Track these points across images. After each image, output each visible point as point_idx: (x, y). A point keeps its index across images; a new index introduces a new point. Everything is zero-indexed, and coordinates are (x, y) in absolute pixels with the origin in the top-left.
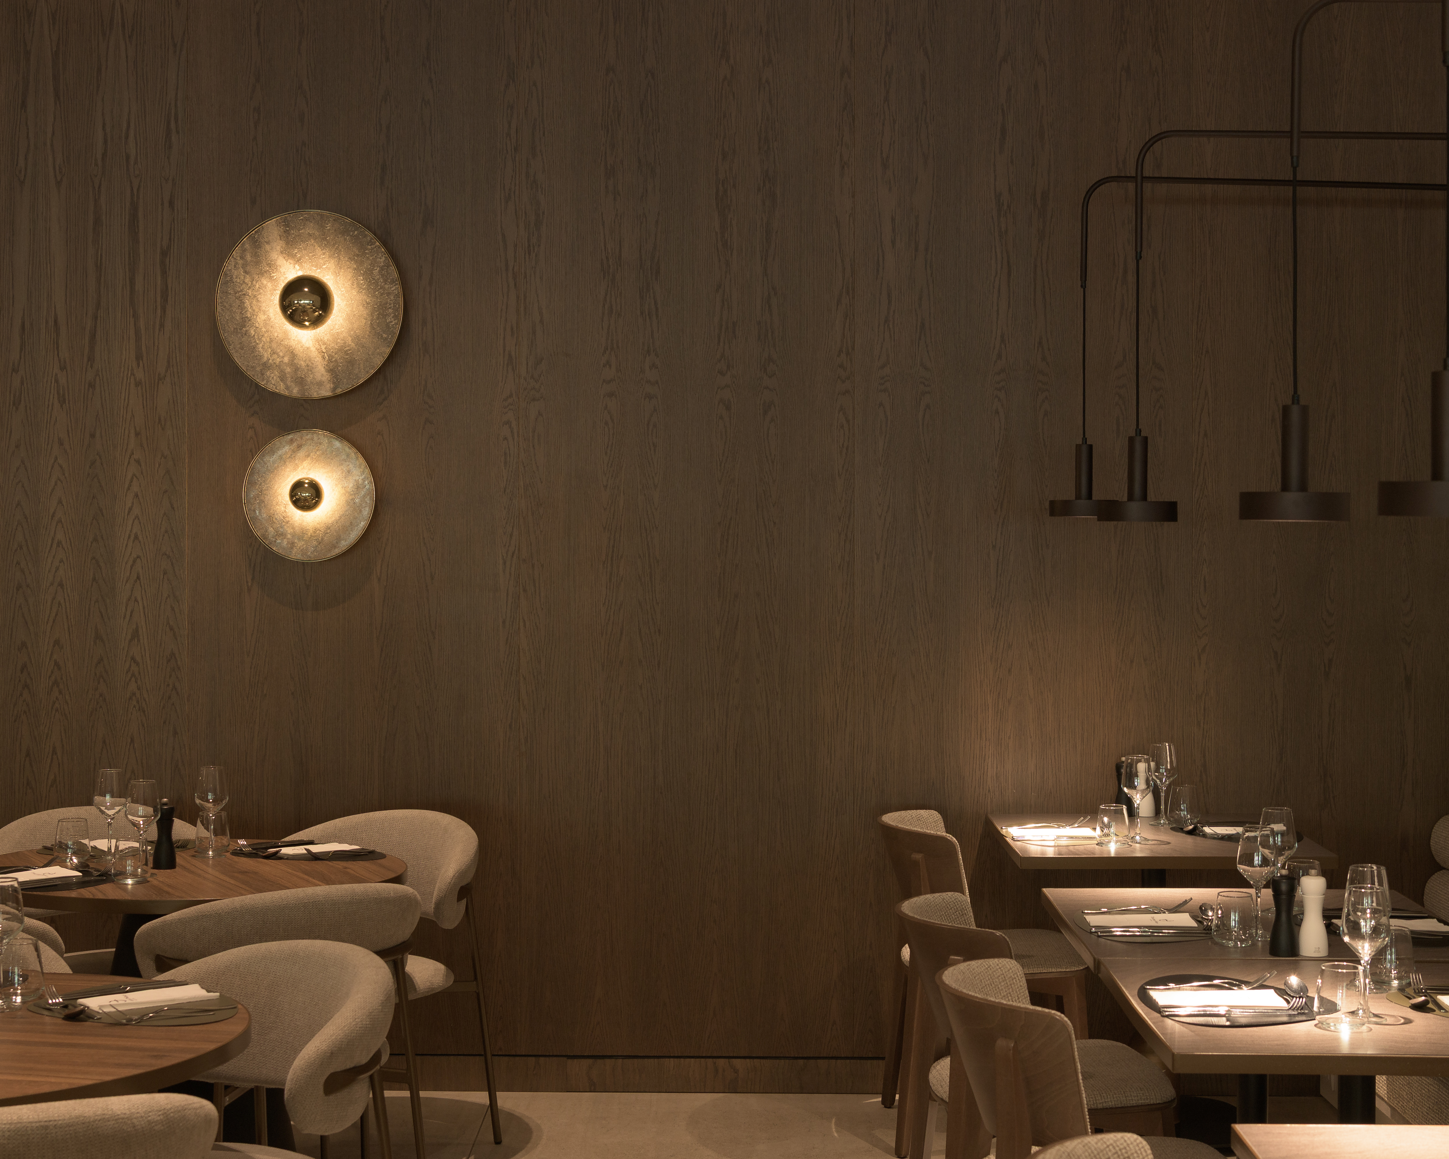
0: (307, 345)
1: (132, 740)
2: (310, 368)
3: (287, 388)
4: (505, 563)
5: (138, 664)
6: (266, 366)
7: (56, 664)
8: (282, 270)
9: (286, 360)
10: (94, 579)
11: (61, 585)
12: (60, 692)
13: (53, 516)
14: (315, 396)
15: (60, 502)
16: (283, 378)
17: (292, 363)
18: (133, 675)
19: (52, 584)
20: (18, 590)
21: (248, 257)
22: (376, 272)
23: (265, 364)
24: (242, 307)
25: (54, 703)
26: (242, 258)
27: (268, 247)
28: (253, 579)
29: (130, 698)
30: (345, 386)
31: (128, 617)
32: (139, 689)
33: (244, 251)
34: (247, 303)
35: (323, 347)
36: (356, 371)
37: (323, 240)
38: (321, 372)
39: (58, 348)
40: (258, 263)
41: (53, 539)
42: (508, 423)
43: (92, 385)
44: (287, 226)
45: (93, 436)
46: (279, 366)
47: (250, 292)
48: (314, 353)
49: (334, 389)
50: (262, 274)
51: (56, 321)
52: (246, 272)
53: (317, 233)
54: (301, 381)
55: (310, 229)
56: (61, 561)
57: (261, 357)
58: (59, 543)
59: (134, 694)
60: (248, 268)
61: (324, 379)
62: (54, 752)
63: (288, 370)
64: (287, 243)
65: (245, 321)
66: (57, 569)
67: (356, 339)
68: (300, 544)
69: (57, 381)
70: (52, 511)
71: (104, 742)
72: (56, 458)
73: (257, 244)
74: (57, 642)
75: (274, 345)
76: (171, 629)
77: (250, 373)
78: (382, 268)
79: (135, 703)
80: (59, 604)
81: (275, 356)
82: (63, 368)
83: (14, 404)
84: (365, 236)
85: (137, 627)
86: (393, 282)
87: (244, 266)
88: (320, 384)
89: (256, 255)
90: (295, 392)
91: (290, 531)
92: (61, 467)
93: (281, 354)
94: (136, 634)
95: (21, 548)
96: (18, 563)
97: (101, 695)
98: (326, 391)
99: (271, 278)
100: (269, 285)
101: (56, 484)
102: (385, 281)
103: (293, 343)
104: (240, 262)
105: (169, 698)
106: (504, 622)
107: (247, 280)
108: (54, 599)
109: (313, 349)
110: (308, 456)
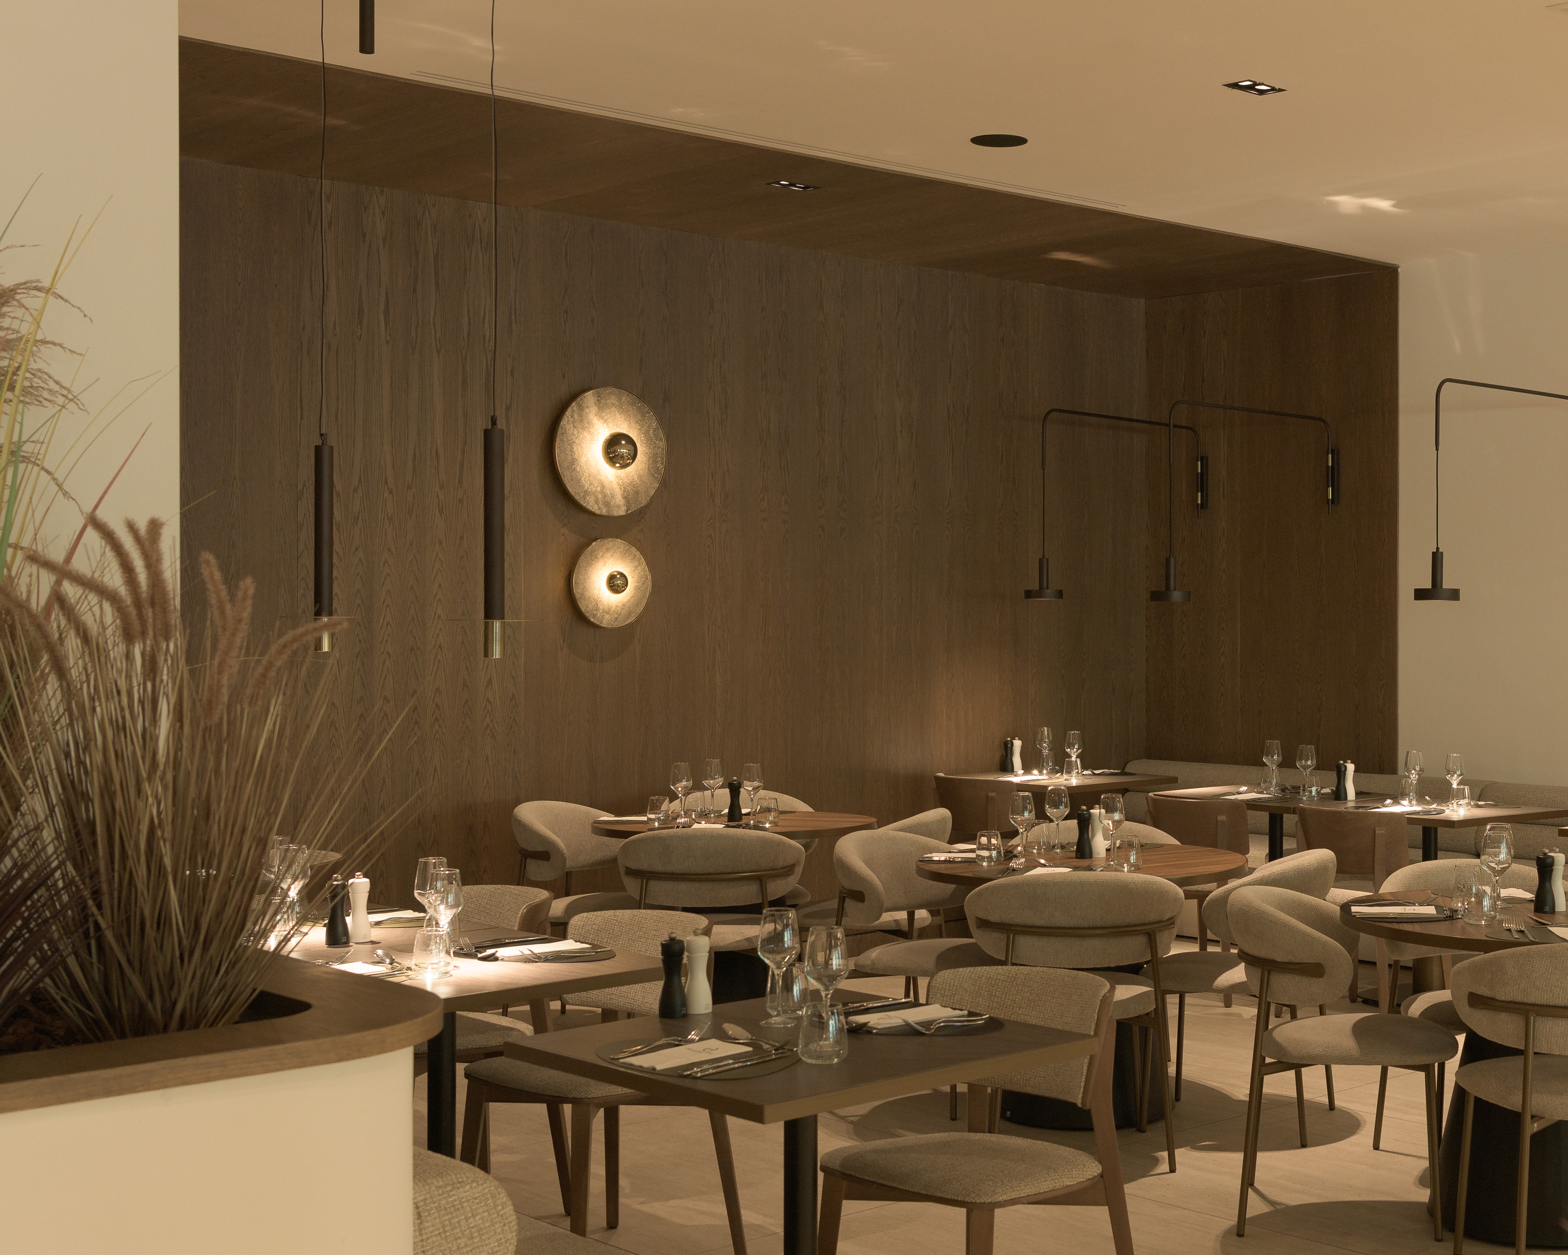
0: (611, 480)
1: (487, 759)
2: (613, 496)
3: (599, 509)
4: (708, 629)
5: (491, 704)
6: (586, 493)
7: (437, 705)
8: (596, 427)
9: (599, 489)
10: (463, 643)
11: (440, 647)
12: (440, 727)
13: (435, 596)
14: (616, 514)
15: (440, 586)
16: (597, 502)
17: (602, 492)
18: (488, 712)
19: (434, 647)
20: (411, 651)
21: (576, 417)
22: (651, 432)
23: (586, 492)
24: (572, 451)
25: (435, 734)
26: (572, 417)
27: (587, 410)
28: (564, 641)
29: (486, 728)
30: (634, 508)
31: (485, 670)
32: (492, 721)
33: (573, 412)
34: (575, 449)
35: (621, 481)
36: (640, 499)
37: (621, 408)
38: (619, 500)
39: (438, 472)
40: (582, 421)
41: (435, 614)
42: (710, 536)
43: (461, 501)
44: (599, 396)
45: (462, 538)
46: (594, 493)
47: (577, 440)
48: (615, 486)
49: (628, 510)
50: (584, 428)
51: (437, 453)
52: (574, 427)
53: (617, 403)
54: (607, 504)
55: (613, 400)
56: (441, 630)
57: (584, 486)
58: (439, 617)
59: (488, 725)
60: (576, 424)
61: (621, 503)
62: (435, 771)
63: (600, 496)
64: (599, 409)
65: (574, 461)
66: (438, 635)
67: (640, 477)
68: (607, 617)
69: (437, 497)
70: (434, 592)
71: (469, 761)
72: (437, 554)
73: (581, 408)
74: (437, 690)
75: (591, 479)
76: (513, 678)
77: (577, 498)
78: (654, 431)
79: (489, 732)
80: (439, 661)
81: (592, 486)
82: (442, 487)
83: (408, 513)
84: (645, 408)
85: (491, 677)
86: (661, 439)
87: (573, 422)
88: (619, 507)
89: (580, 415)
90: (604, 512)
91: (601, 607)
92: (440, 560)
93: (596, 485)
94: (490, 682)
95: (413, 620)
96: (411, 632)
97: (467, 727)
98: (622, 512)
99: (589, 432)
100: (588, 436)
101: (437, 573)
102: (656, 439)
103: (603, 478)
104: (571, 419)
105: (511, 727)
106: (708, 668)
107: (575, 433)
108: (435, 657)
109: (615, 483)
110: (612, 556)
